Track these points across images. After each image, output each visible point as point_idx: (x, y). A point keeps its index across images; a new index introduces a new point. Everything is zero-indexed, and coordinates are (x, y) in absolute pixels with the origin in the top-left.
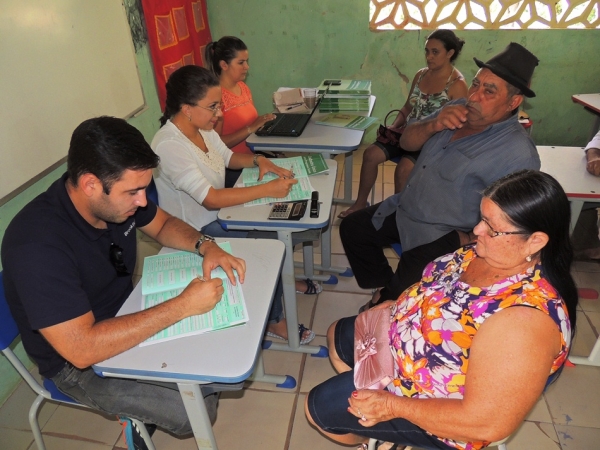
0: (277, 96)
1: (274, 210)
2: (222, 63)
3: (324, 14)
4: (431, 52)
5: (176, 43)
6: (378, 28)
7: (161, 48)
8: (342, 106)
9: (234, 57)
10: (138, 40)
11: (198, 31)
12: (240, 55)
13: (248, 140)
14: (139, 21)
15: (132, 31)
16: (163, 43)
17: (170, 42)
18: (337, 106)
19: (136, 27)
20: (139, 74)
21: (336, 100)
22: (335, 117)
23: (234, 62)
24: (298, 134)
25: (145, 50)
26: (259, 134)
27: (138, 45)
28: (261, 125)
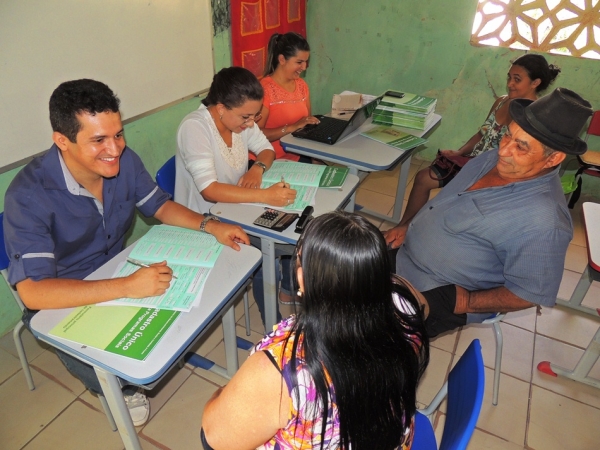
0: (336, 99)
1: (263, 216)
2: (281, 57)
3: (423, 20)
4: (513, 80)
5: (261, 31)
6: (481, 42)
7: (243, 34)
8: (396, 120)
9: (294, 55)
10: (220, 24)
11: (289, 21)
12: (300, 54)
13: (283, 140)
14: (224, 6)
15: (215, 14)
16: (247, 29)
17: (255, 29)
18: (391, 120)
19: (220, 11)
20: (213, 56)
21: (391, 113)
22: (384, 132)
23: (293, 60)
24: (332, 142)
25: (226, 34)
26: (295, 134)
27: (219, 28)
28: (302, 126)
